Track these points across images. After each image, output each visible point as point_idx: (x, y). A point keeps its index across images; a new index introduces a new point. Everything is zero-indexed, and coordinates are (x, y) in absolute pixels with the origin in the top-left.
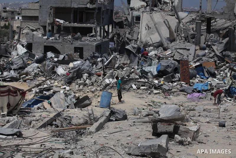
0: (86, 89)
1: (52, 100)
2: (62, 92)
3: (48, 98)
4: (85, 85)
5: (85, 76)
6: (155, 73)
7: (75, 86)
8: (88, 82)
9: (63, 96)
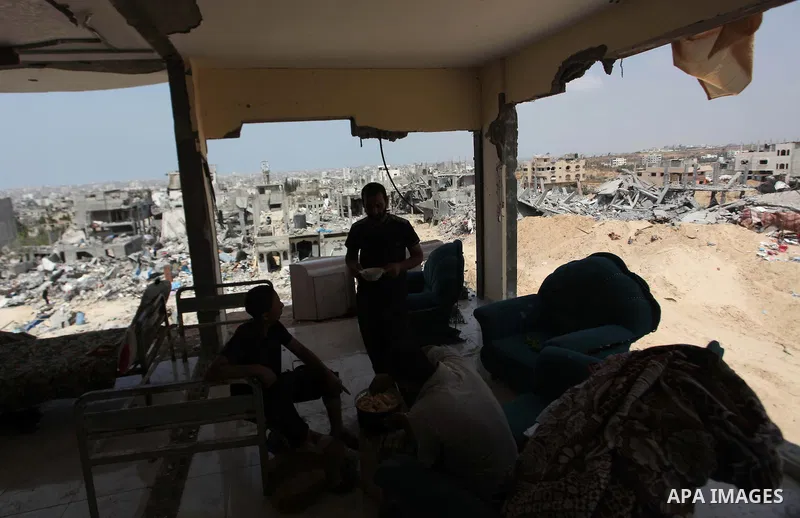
0: (84, 303)
1: (51, 318)
2: (62, 309)
3: (48, 317)
4: (82, 299)
5: (82, 292)
6: (147, 277)
7: (74, 302)
8: (85, 297)
9: (61, 313)
